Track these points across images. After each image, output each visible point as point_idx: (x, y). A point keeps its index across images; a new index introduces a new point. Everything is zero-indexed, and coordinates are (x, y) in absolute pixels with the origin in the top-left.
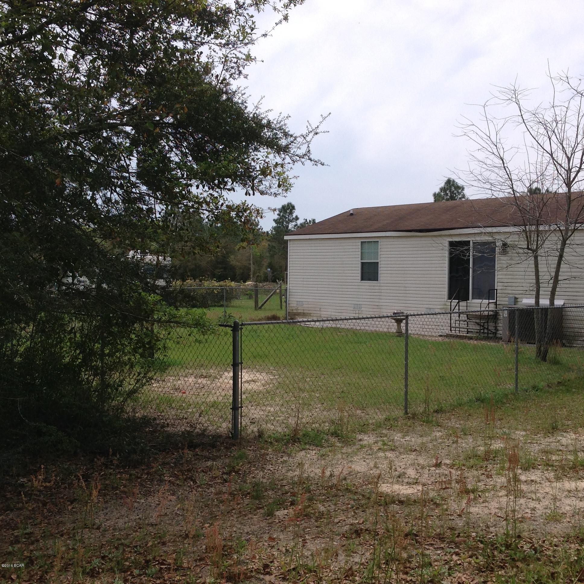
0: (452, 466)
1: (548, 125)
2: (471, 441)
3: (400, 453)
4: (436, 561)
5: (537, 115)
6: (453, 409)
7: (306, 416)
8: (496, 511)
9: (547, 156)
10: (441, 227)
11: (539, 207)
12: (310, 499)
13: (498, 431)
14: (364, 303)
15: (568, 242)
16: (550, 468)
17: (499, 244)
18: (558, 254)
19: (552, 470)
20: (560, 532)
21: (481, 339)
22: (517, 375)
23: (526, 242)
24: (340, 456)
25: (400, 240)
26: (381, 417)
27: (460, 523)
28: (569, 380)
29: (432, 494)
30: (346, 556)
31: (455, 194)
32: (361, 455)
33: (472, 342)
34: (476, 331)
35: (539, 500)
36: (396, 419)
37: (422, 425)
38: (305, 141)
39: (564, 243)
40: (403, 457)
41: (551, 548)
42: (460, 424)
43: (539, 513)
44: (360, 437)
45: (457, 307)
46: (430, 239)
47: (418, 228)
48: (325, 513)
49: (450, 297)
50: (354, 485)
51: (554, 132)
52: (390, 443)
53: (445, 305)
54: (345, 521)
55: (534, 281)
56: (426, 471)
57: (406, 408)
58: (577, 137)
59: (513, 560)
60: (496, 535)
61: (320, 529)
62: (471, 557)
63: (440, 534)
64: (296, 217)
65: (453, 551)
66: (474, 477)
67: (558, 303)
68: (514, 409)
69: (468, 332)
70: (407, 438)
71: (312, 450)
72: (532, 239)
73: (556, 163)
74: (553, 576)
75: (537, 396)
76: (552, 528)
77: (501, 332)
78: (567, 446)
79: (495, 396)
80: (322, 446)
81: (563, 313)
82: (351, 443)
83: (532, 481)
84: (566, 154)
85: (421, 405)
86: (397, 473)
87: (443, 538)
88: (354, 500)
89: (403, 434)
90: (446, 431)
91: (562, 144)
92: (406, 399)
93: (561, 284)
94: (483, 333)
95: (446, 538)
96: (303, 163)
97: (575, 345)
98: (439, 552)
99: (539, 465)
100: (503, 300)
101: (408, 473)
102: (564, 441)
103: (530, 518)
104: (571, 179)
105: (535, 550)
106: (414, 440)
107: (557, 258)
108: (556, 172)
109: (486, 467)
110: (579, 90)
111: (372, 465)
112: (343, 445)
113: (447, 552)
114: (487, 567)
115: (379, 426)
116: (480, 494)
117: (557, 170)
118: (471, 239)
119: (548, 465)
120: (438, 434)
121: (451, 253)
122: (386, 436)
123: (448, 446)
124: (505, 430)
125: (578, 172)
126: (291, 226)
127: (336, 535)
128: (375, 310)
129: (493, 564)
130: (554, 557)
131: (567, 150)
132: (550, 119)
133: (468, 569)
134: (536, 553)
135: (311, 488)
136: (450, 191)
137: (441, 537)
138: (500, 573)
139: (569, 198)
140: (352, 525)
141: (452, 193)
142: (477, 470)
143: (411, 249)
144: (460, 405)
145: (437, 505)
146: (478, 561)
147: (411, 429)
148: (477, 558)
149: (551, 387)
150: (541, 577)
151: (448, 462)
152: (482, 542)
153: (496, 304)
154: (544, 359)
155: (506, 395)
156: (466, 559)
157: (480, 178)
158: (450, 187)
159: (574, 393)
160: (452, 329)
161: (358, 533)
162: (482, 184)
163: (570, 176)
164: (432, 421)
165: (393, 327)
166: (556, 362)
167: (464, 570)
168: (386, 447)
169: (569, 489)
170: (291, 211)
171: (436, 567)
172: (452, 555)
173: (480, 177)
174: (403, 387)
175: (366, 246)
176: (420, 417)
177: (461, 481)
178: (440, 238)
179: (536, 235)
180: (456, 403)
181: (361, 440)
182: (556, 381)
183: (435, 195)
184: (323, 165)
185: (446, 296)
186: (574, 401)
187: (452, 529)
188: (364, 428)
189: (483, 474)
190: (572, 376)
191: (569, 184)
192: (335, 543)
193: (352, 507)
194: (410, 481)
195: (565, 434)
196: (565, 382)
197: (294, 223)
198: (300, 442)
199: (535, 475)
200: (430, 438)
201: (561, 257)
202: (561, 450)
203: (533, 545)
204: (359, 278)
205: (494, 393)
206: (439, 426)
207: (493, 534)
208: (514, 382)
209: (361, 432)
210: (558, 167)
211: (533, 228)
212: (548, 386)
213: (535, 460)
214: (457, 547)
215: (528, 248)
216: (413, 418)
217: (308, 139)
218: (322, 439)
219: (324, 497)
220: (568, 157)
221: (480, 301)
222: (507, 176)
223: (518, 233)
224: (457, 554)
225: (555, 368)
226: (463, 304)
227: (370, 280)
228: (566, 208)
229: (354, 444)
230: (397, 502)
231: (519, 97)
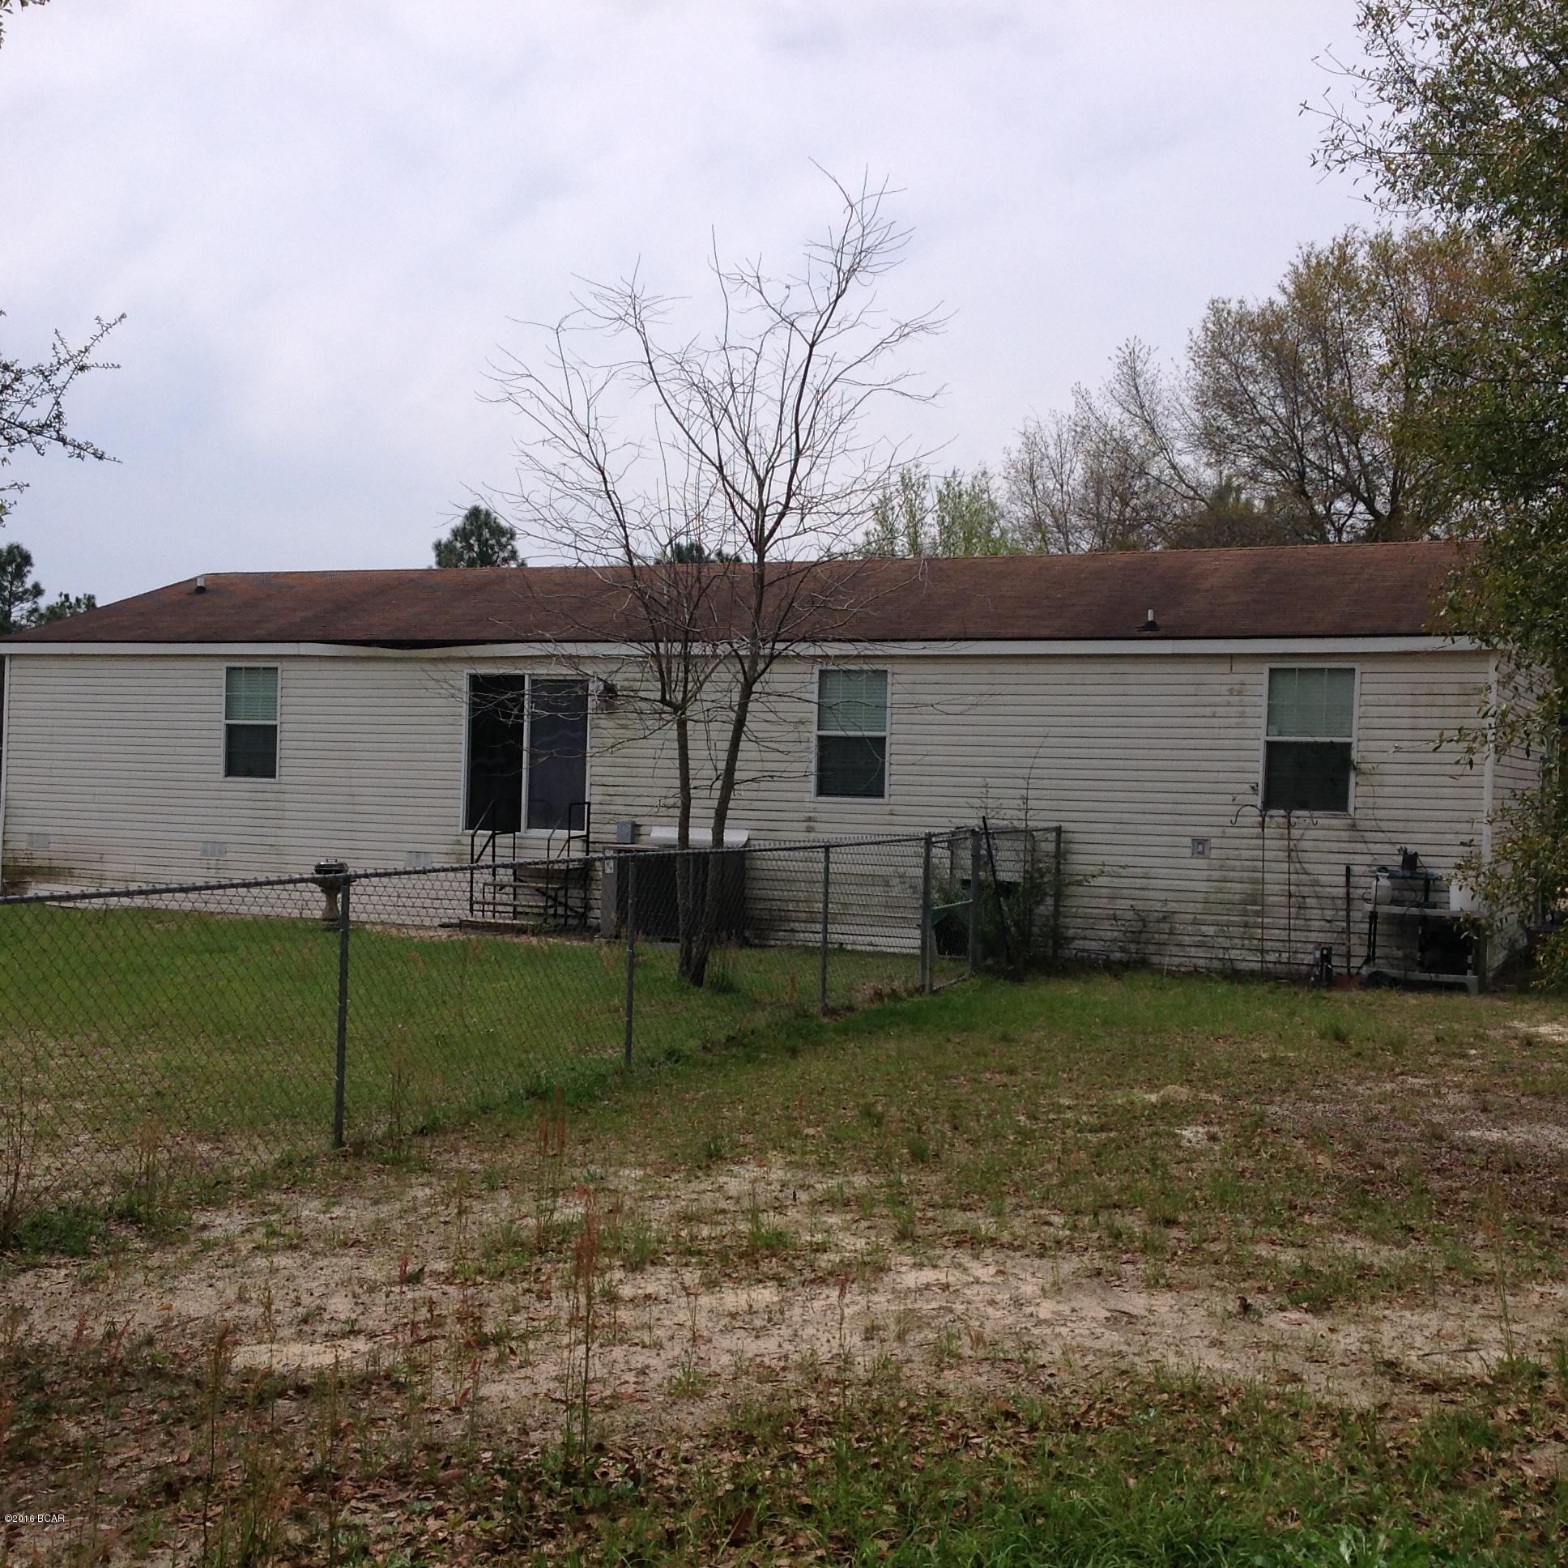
0: (449, 1278)
1: (714, 393)
2: (505, 1204)
3: (314, 1254)
4: (382, 1539)
5: (686, 367)
6: (467, 1123)
7: (43, 1170)
8: (552, 1385)
9: (711, 474)
10: (450, 637)
11: (689, 597)
12: (41, 1411)
13: (576, 1172)
14: (232, 838)
15: (757, 687)
16: (693, 1260)
17: (594, 687)
18: (733, 716)
19: (699, 1263)
20: (701, 1425)
21: (547, 933)
22: (629, 1022)
23: (659, 685)
24: (140, 1277)
25: (338, 666)
26: (264, 1156)
27: (455, 1429)
28: (753, 1032)
29: (387, 1360)
30: (135, 1558)
31: (492, 547)
32: (203, 1268)
33: (523, 939)
34: (536, 910)
35: (658, 1346)
36: (308, 1162)
37: (379, 1172)
38: (46, 386)
39: (747, 692)
40: (320, 1264)
41: (675, 1468)
42: (482, 1162)
43: (655, 1378)
44: (201, 1218)
45: (489, 849)
46: (417, 666)
47: (390, 637)
48: (83, 1444)
49: (472, 822)
50: (176, 1355)
51: (726, 410)
52: (288, 1230)
53: (459, 843)
54: (139, 1460)
55: (678, 783)
56: (380, 1298)
57: (338, 1127)
58: (779, 429)
59: (579, 1510)
60: (544, 1451)
61: (62, 1492)
62: (473, 1517)
63: (398, 1466)
64: (36, 586)
65: (428, 1506)
66: (503, 1301)
67: (734, 837)
68: (620, 1112)
69: (516, 914)
70: (338, 1211)
71: (58, 1267)
72: (674, 675)
73: (730, 490)
74: (671, 1540)
75: (678, 1075)
76: (683, 1415)
77: (597, 913)
78: (738, 1200)
79: (575, 1080)
80: (88, 1254)
81: (747, 862)
82: (175, 1238)
83: (648, 1297)
84: (754, 468)
85: (381, 1117)
86: (300, 1309)
87: (405, 1476)
88: (171, 1399)
89: (324, 1200)
90: (443, 1183)
91: (745, 443)
92: (340, 1103)
93: (740, 792)
94: (555, 915)
95: (414, 1473)
96: (39, 450)
97: (773, 943)
98: (392, 1515)
99: (668, 1254)
100: (605, 831)
101: (331, 1308)
102: (733, 1186)
103: (631, 1396)
104: (766, 533)
105: (636, 1478)
106: (355, 1215)
107: (731, 727)
108: (730, 511)
109: (539, 1270)
110: (785, 313)
111: (231, 1293)
112: (151, 1246)
113: (414, 1512)
114: (513, 1539)
115: (260, 1182)
116: (514, 1344)
117: (733, 506)
118: (524, 670)
119: (689, 1252)
120: (423, 1193)
121: (474, 707)
122: (278, 1209)
123: (446, 1223)
124: (592, 1168)
125: (782, 515)
126: (19, 612)
127: (110, 1503)
128: (265, 858)
129: (528, 1528)
130: (680, 1490)
131: (756, 459)
132: (716, 380)
133: (463, 1551)
134: (636, 1485)
135: (48, 1376)
136: (478, 540)
137: (400, 1475)
138: (545, 1549)
139: (761, 578)
140: (157, 1469)
141: (483, 543)
142: (513, 1282)
143: (368, 692)
144: (485, 1109)
145: (399, 1388)
146: (488, 1525)
147: (349, 1184)
148: (489, 1518)
149: (710, 1051)
150: (641, 1546)
151: (441, 1266)
152: (502, 1472)
153: (586, 839)
154: (698, 980)
155: (602, 1078)
156: (459, 1523)
157: (547, 515)
158: (480, 528)
159: (764, 1062)
160: (476, 907)
161: (172, 1491)
162: (553, 532)
163: (763, 526)
164: (408, 1159)
165: (314, 904)
166: (725, 987)
167: (455, 1555)
168: (275, 1241)
169: (733, 1310)
170: (19, 568)
171: (379, 1558)
172: (426, 1519)
173: (545, 512)
174: (331, 1071)
175: (242, 680)
176: (375, 1151)
177: (469, 1316)
178: (441, 666)
179: (682, 668)
180: (473, 1108)
181: (204, 1227)
182: (721, 1036)
183: (438, 546)
184: (101, 458)
185: (461, 821)
186: (762, 1084)
187: (431, 1448)
188: (215, 1194)
189: (529, 1291)
190: (760, 1019)
191: (760, 543)
192: (104, 1527)
193: (163, 1421)
194: (334, 1328)
195: (735, 1168)
196: (745, 1036)
197: (27, 606)
198: (21, 1245)
199: (656, 1282)
200: (398, 1206)
201: (740, 724)
202: (723, 1211)
203: (633, 1467)
204: (221, 768)
205: (574, 1074)
206: (425, 1170)
207: (536, 1449)
208: (622, 1043)
209: (207, 1203)
210: (736, 500)
211: (677, 647)
212: (705, 1048)
213: (660, 1241)
214: (441, 1494)
215: (663, 701)
216: (358, 1154)
217: (57, 380)
218: (91, 1233)
219: (82, 1400)
220: (758, 477)
221: (545, 833)
222: (613, 515)
223: (641, 661)
224: (439, 1513)
225: (722, 1000)
226: (503, 840)
227: (249, 773)
228: (753, 602)
229: (185, 1240)
230: (291, 1392)
231: (644, 315)
